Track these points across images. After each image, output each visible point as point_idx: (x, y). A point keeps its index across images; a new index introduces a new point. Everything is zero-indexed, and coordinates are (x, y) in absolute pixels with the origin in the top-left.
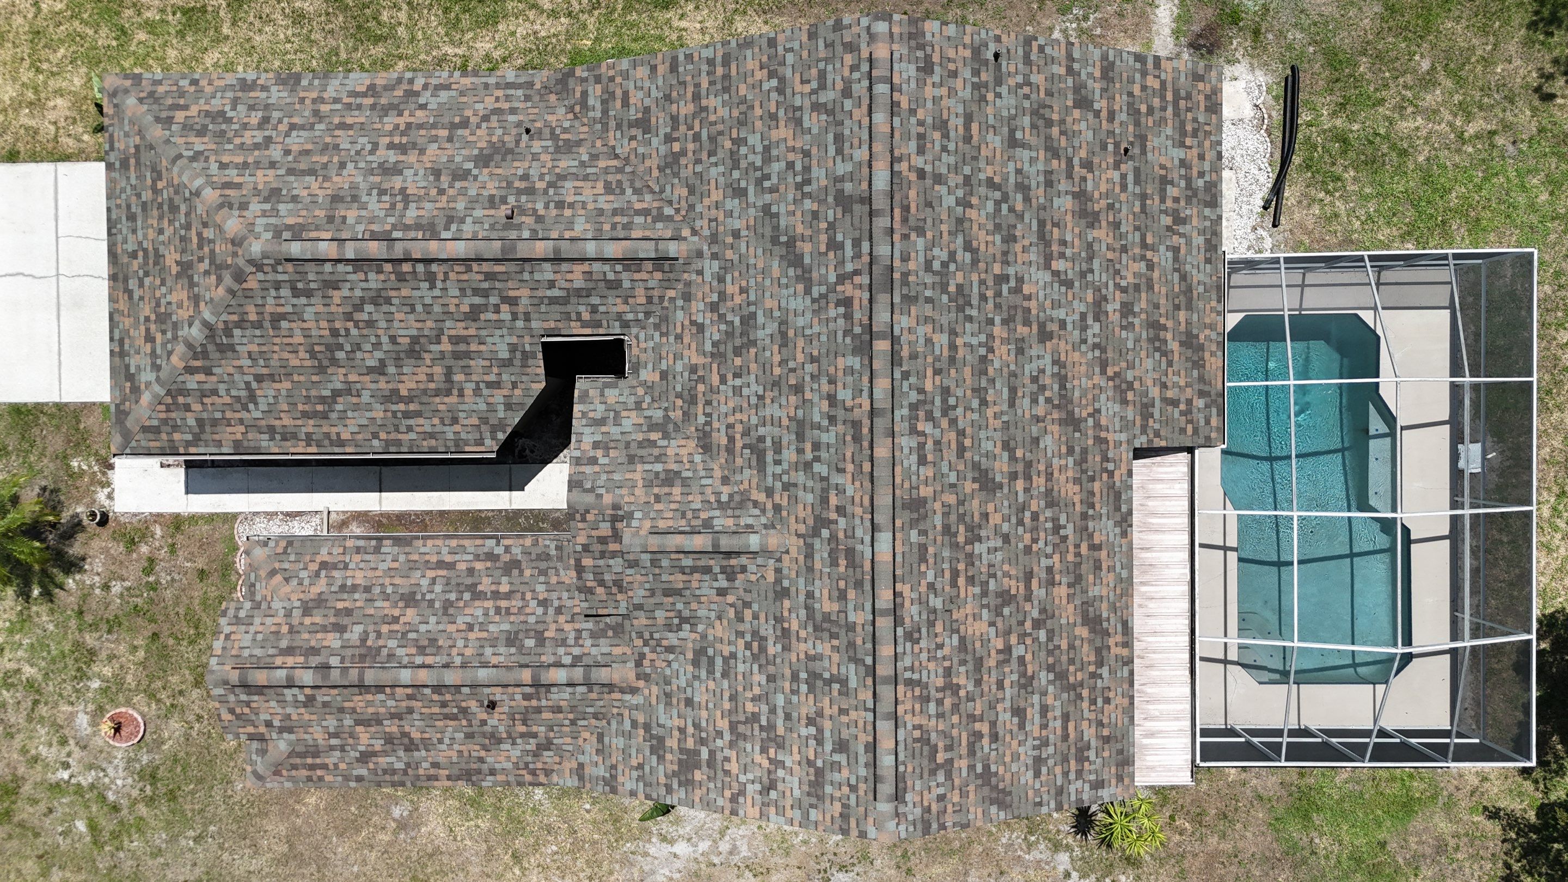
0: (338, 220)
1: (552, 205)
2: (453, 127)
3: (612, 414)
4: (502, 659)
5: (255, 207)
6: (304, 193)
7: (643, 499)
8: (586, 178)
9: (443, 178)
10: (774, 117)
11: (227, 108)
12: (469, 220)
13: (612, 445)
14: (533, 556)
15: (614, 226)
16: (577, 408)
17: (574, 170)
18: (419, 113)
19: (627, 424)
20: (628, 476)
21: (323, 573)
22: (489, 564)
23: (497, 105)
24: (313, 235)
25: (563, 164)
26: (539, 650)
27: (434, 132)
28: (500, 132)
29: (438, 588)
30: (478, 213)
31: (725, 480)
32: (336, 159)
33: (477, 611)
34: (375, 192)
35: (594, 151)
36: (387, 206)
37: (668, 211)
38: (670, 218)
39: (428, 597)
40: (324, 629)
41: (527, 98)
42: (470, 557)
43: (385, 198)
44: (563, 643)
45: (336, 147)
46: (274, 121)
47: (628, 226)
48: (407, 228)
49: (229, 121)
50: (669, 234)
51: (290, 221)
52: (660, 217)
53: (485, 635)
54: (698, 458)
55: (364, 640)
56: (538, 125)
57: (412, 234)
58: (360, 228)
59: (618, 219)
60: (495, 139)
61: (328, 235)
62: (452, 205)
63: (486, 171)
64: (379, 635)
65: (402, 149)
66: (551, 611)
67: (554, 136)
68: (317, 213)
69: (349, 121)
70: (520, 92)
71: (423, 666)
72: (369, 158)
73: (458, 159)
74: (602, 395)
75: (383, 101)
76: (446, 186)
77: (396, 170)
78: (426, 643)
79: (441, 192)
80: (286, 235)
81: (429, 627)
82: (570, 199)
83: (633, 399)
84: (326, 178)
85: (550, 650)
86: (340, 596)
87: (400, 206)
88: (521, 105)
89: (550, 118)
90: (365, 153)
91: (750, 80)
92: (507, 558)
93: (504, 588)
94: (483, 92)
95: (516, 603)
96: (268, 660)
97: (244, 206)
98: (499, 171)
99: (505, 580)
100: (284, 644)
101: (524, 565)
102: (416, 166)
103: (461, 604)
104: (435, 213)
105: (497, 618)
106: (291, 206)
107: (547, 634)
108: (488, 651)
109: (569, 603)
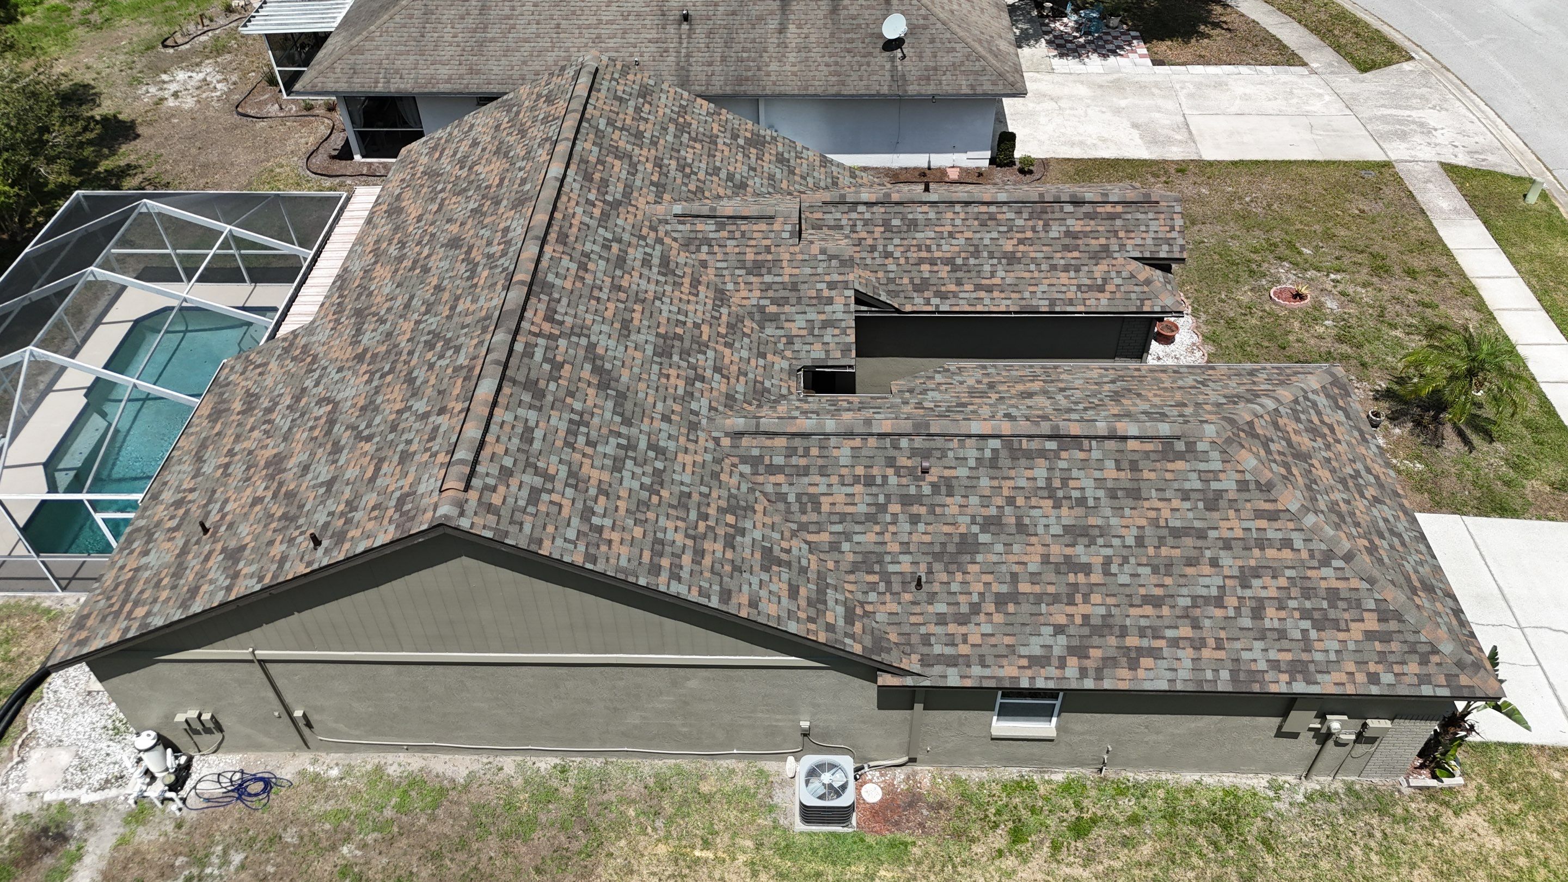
0: (1125, 465)
1: (879, 481)
2: (1014, 597)
3: (816, 332)
4: (919, 209)
5: (1228, 483)
6: (1176, 503)
7: (782, 249)
8: (843, 518)
9: (1013, 520)
10: (601, 491)
11: (1313, 634)
12: (972, 463)
13: (814, 302)
14: (902, 295)
15: (806, 454)
16: (852, 338)
17: (858, 528)
18: (1062, 620)
19: (800, 322)
20: (797, 271)
21: (1099, 282)
22: (943, 289)
23: (963, 629)
24: (1149, 446)
25: (871, 537)
26: (886, 216)
27: (1037, 589)
28: (955, 587)
29: (987, 268)
30: (962, 472)
31: (704, 264)
32: (1151, 551)
33: (948, 249)
34: (1091, 503)
35: (836, 556)
36: (1072, 484)
37: (746, 469)
38: (744, 460)
39: (995, 261)
40: (1086, 234)
41: (926, 640)
42: (961, 295)
43: (1076, 494)
44: (866, 223)
45: (1155, 570)
46: (1246, 611)
47: (791, 452)
48: (1042, 453)
49: (1306, 614)
50: (745, 441)
51: (1180, 465)
52: (755, 462)
53: (937, 229)
54: (730, 286)
55: (1046, 225)
56: (907, 597)
57: (1035, 444)
58: (1096, 454)
59: (803, 462)
60: (959, 577)
61: (1132, 445)
62: (995, 483)
63: (963, 529)
64: (1034, 229)
65: (1071, 565)
66: (880, 248)
67: (886, 578)
68: (1152, 476)
69: (1148, 610)
70: (937, 649)
71: (988, 204)
72: (1109, 552)
73: (999, 548)
74: (827, 352)
75: (1112, 641)
76: (1008, 510)
77: (1075, 533)
78: (989, 223)
79: (1011, 501)
80: (1180, 446)
81: (989, 235)
82: (858, 489)
83: (796, 347)
84: (1155, 523)
85: (877, 216)
86: (1078, 262)
87: (1057, 483)
88: (932, 629)
89: (894, 607)
90: (1117, 560)
91: (628, 537)
92: (926, 294)
93: (925, 267)
94: (985, 650)
95: (913, 255)
96: (1129, 210)
97: (1243, 486)
98: (947, 529)
99: (927, 275)
100: (1118, 222)
101: (910, 287)
102: (1049, 540)
103: (963, 255)
104: (1012, 473)
105: (928, 242)
106: (1187, 486)
107: (882, 229)
108: (932, 215)
109: (864, 254)
